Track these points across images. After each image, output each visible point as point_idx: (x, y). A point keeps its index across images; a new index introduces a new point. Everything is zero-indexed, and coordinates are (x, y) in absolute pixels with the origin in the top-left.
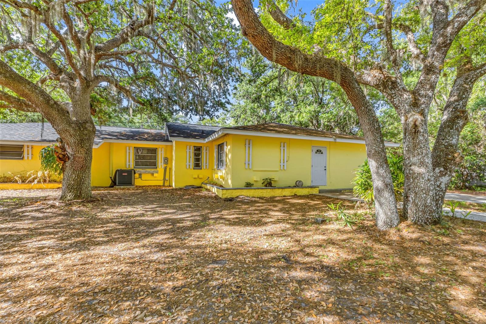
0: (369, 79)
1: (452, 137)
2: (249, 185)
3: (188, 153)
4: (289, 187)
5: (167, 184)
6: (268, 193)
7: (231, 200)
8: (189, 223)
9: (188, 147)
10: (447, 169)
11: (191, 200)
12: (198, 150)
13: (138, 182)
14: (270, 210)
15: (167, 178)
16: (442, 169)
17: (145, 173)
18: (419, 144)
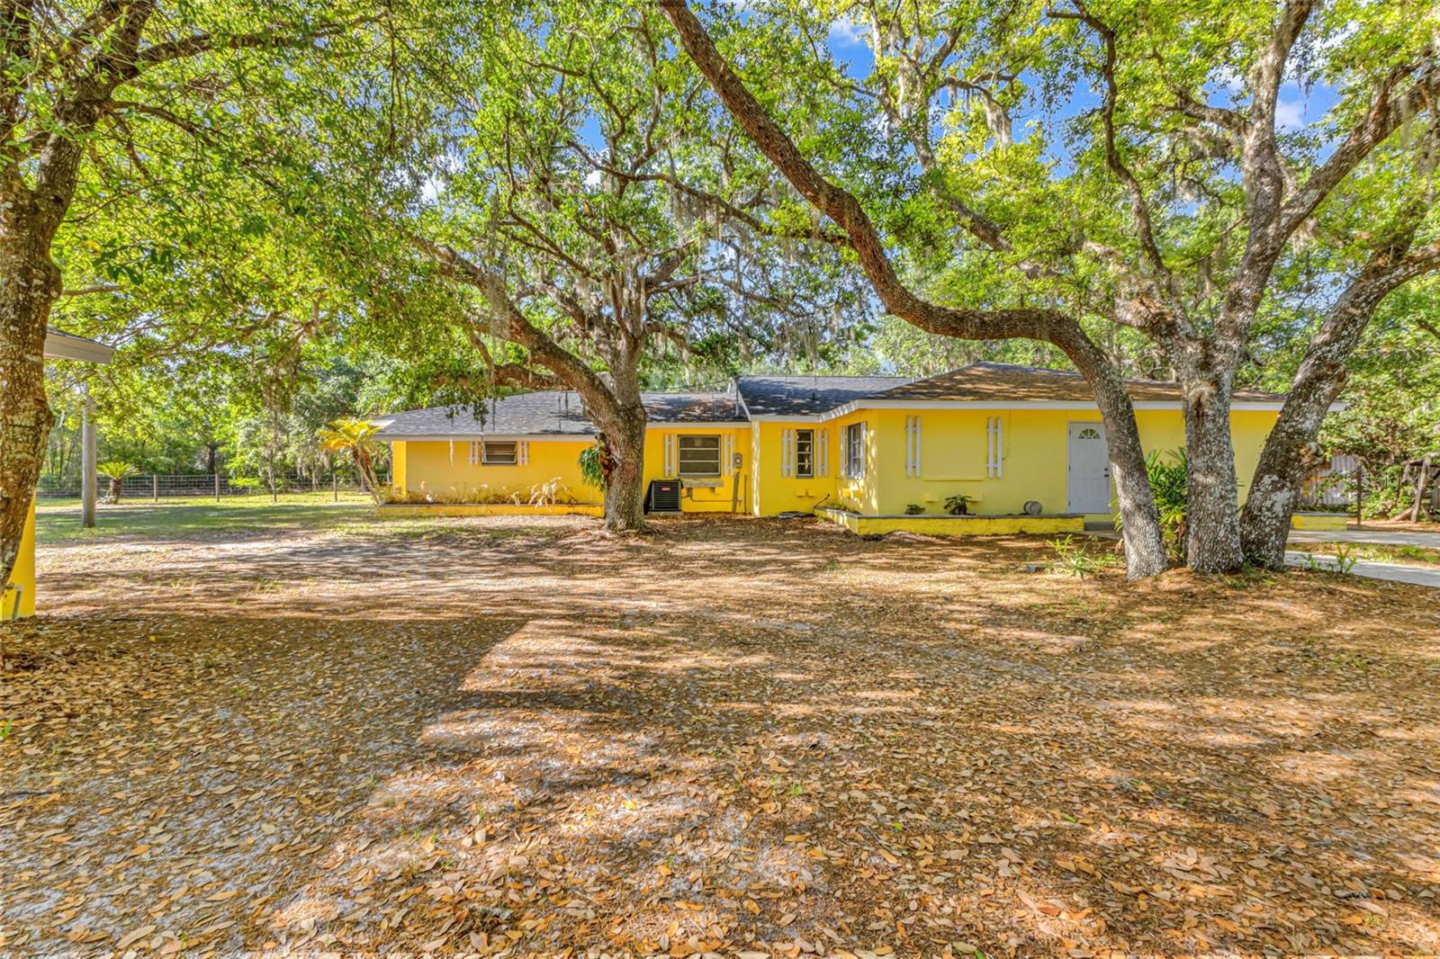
0: (1129, 317)
1: (1304, 415)
2: (914, 511)
3: (785, 444)
4: (1010, 516)
5: (740, 509)
6: (957, 527)
7: (877, 538)
8: (809, 566)
9: (786, 433)
10: (1284, 478)
11: (800, 537)
12: (805, 436)
13: (687, 505)
14: (951, 555)
15: (741, 496)
16: (1275, 478)
17: (699, 486)
18: (1205, 435)
